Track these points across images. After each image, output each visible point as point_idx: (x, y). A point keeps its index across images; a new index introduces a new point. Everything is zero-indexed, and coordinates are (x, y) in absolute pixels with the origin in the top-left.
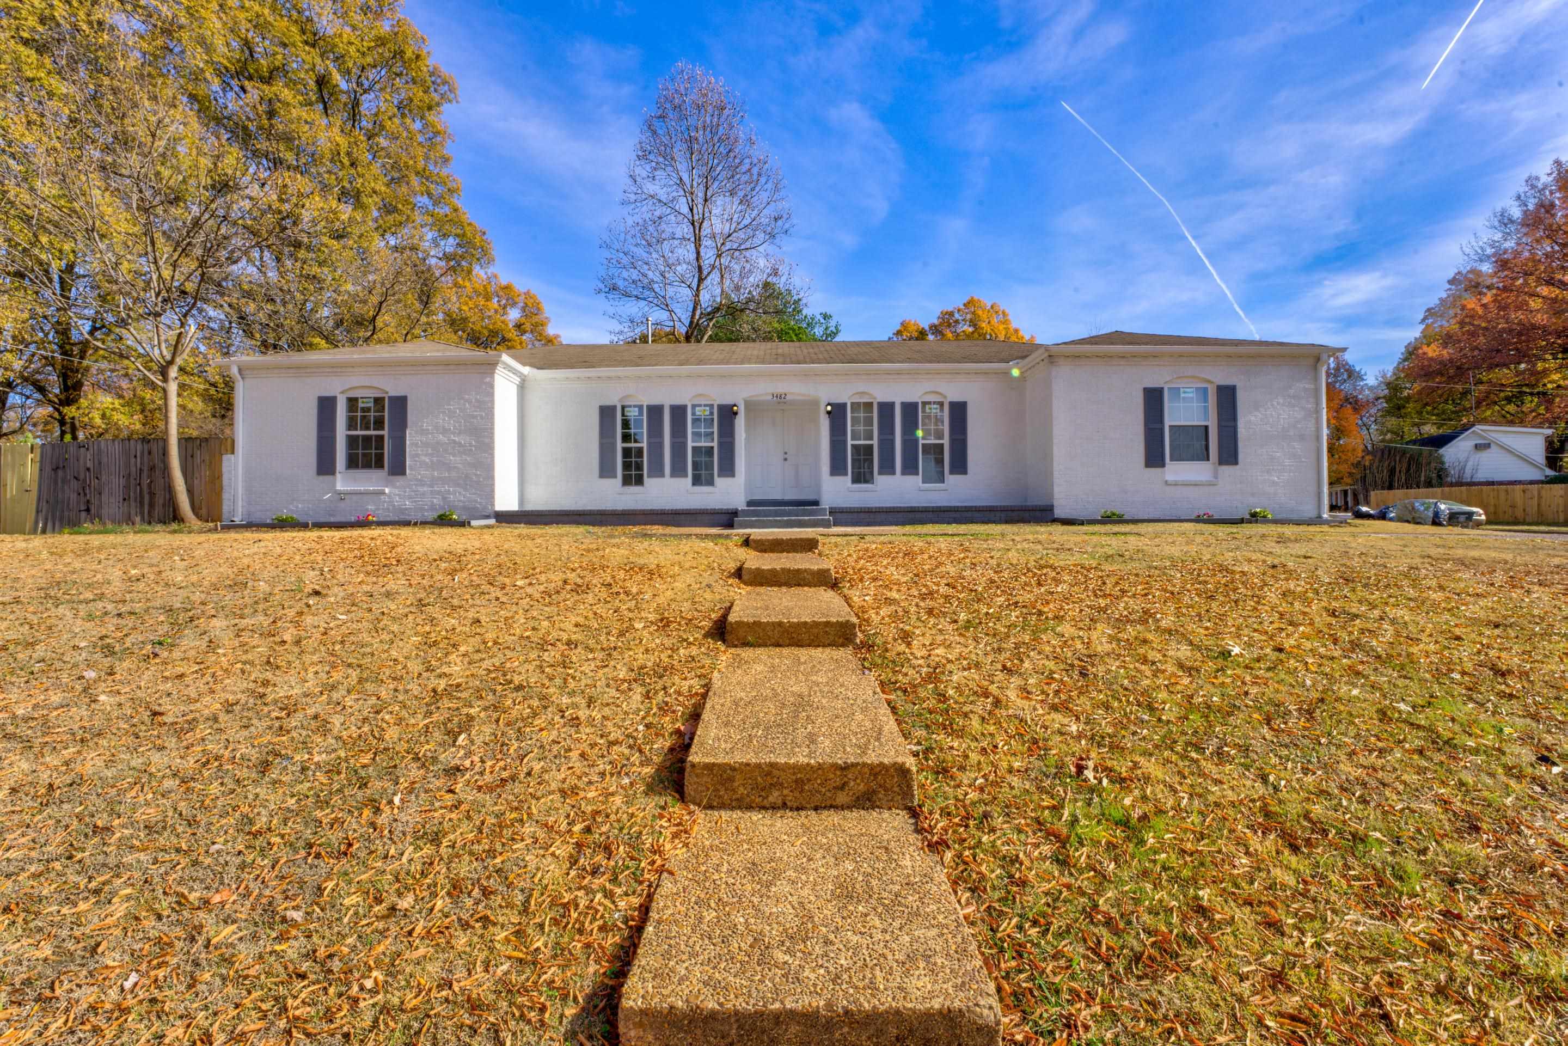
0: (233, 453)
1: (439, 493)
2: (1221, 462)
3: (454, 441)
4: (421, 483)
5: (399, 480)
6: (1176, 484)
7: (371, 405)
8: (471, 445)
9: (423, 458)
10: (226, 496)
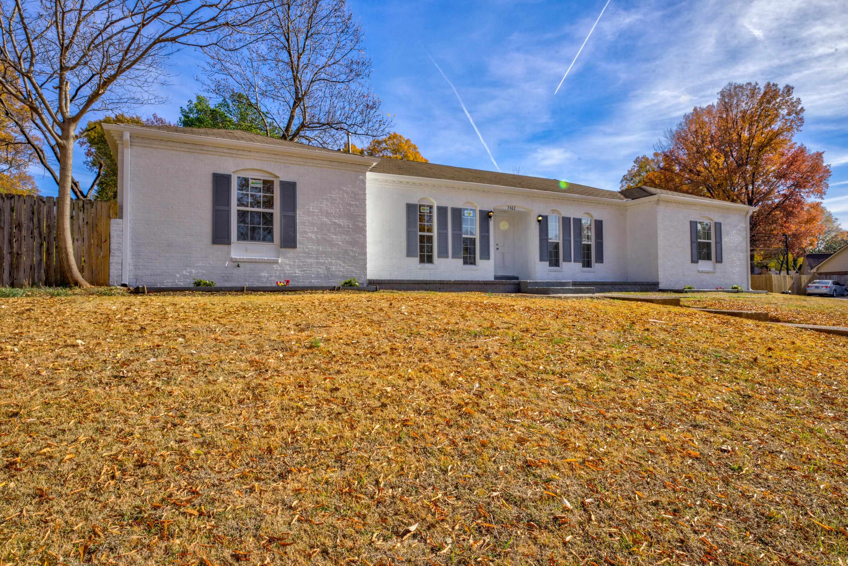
0: (121, 217)
1: (323, 264)
2: (717, 262)
3: (335, 223)
4: (308, 255)
5: (290, 252)
6: (702, 272)
7: (261, 186)
8: (349, 227)
9: (310, 235)
10: (113, 260)
